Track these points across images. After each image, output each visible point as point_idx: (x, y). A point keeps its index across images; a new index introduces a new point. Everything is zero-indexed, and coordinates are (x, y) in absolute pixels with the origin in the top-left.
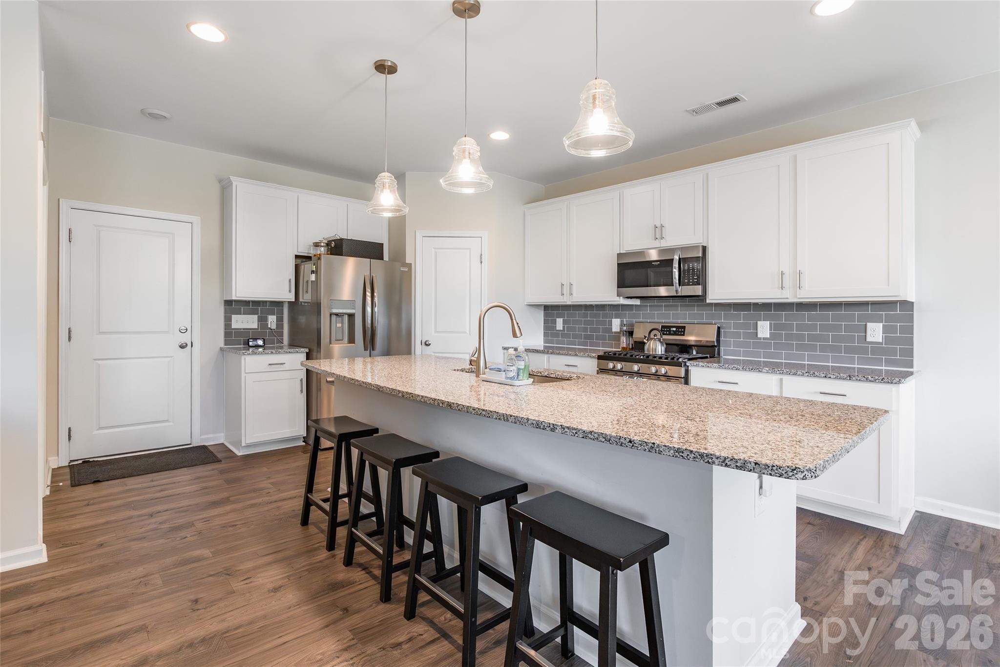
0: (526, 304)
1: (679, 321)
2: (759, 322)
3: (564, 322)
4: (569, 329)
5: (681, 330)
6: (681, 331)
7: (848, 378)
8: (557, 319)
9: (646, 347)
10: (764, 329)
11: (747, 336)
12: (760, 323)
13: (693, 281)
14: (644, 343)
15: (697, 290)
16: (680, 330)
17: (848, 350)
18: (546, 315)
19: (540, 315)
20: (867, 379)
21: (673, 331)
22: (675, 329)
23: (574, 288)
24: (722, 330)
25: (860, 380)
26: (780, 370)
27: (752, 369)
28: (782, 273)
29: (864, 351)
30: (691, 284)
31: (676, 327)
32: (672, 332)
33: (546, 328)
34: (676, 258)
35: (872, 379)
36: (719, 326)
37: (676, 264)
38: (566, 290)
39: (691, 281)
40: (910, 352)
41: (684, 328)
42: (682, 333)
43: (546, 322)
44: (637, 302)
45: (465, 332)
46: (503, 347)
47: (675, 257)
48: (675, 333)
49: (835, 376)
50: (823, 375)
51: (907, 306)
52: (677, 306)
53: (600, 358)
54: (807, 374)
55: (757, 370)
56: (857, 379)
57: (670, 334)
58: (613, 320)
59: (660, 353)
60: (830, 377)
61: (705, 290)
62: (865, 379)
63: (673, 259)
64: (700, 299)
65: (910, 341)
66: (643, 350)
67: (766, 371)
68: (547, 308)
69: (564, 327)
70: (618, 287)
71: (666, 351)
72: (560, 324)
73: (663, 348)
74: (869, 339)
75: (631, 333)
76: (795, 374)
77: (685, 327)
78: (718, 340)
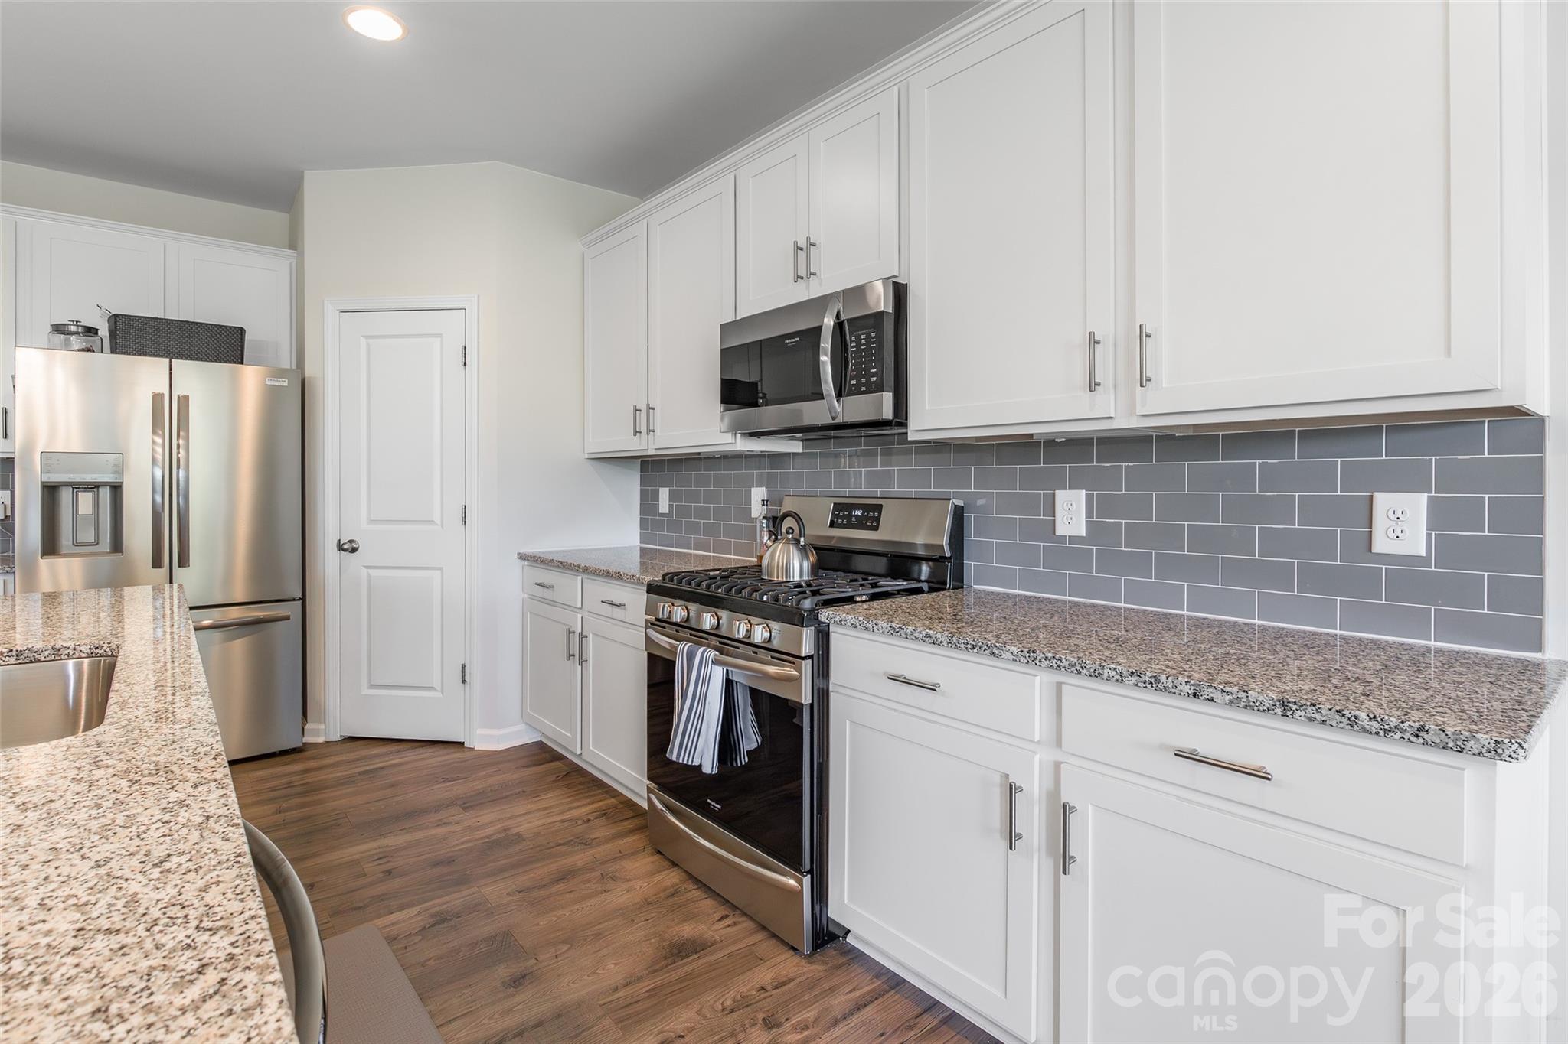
0: (587, 457)
1: (869, 492)
2: (1058, 492)
3: (673, 497)
4: (679, 511)
6: (873, 519)
7: (1279, 711)
8: (661, 489)
10: (1072, 512)
11: (1030, 530)
12: (1062, 496)
13: (869, 382)
15: (885, 405)
16: (871, 514)
18: (643, 482)
19: (632, 483)
20: (1353, 722)
21: (857, 516)
22: (859, 513)
24: (971, 517)
25: (1323, 722)
26: (1050, 655)
27: (974, 647)
28: (1093, 342)
30: (864, 389)
31: (863, 507)
32: (854, 521)
33: (644, 509)
34: (829, 321)
35: (1374, 723)
36: (960, 503)
37: (826, 342)
38: (644, 423)
39: (863, 381)
41: (878, 508)
42: (875, 523)
43: (644, 495)
44: (795, 446)
45: (431, 522)
46: (518, 554)
47: (826, 320)
48: (859, 523)
49: (1228, 698)
50: (1187, 689)
53: (652, 589)
54: (1134, 679)
55: (988, 652)
56: (1311, 719)
57: (850, 526)
58: (752, 489)
59: (797, 578)
60: (1212, 700)
61: (902, 405)
62: (1345, 720)
63: (820, 327)
64: (890, 431)
67: (1011, 657)
68: (644, 462)
69: (671, 507)
70: (725, 407)
72: (665, 500)
73: (805, 564)
76: (1096, 675)
77: (881, 506)
78: (957, 543)
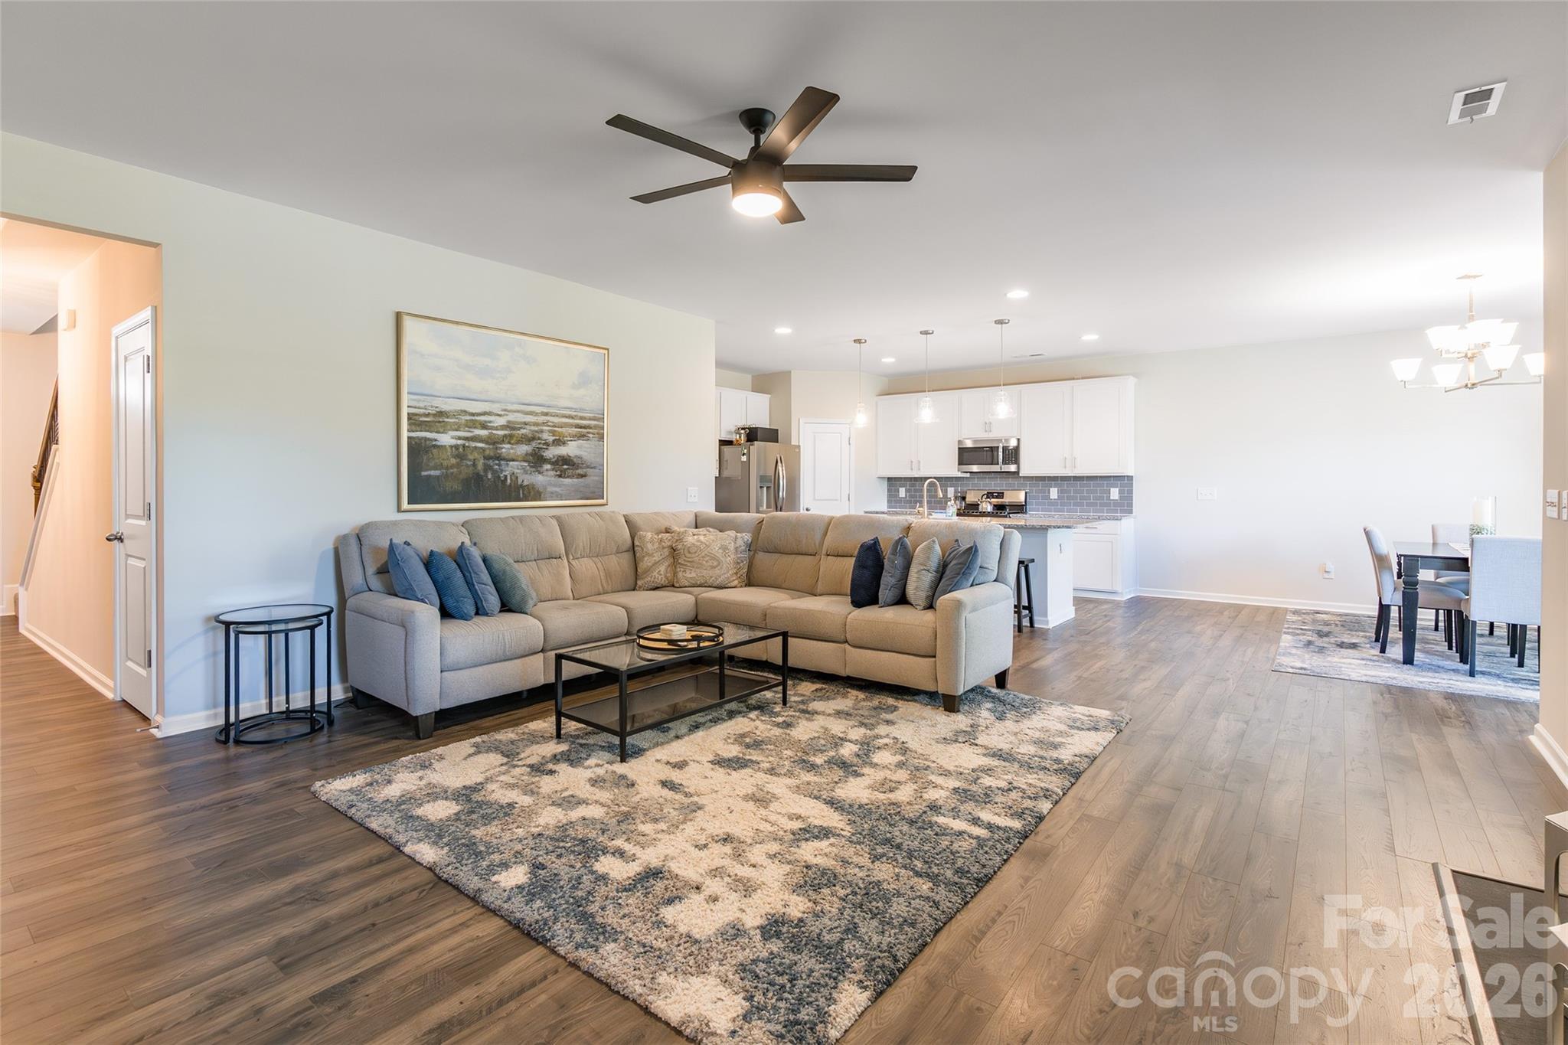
0: (871, 476)
1: (998, 489)
3: (906, 491)
4: (911, 496)
5: (1000, 495)
8: (900, 489)
9: (980, 507)
10: (1054, 493)
11: (1043, 498)
12: (1052, 490)
13: (1012, 462)
14: (979, 505)
15: (1013, 468)
17: (1102, 505)
18: (889, 485)
19: (885, 485)
22: (996, 494)
23: (921, 465)
24: (1028, 495)
29: (1108, 505)
30: (1010, 463)
31: (998, 493)
33: (889, 496)
34: (1001, 445)
36: (1027, 491)
37: (1001, 450)
38: (915, 466)
39: (1010, 461)
40: (1131, 505)
41: (1003, 493)
42: (1002, 497)
43: (889, 490)
44: (968, 475)
48: (997, 497)
51: (1130, 478)
52: (997, 478)
57: (993, 498)
58: (948, 488)
61: (1018, 468)
63: (999, 446)
64: (1017, 473)
65: (1131, 499)
66: (978, 509)
68: (889, 479)
69: (906, 495)
70: (959, 464)
71: (993, 509)
72: (902, 492)
73: (991, 507)
74: (1111, 498)
75: (964, 498)
78: (1026, 502)
